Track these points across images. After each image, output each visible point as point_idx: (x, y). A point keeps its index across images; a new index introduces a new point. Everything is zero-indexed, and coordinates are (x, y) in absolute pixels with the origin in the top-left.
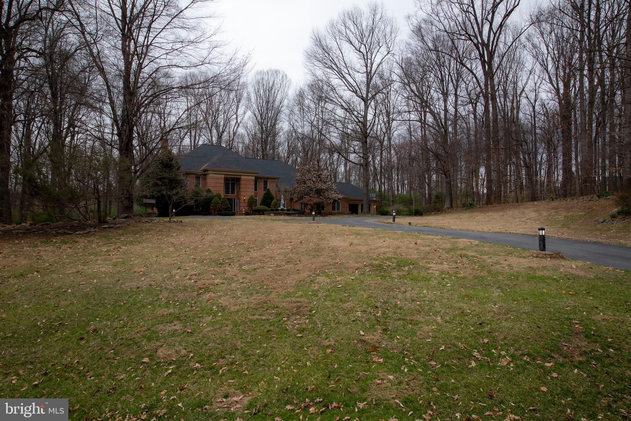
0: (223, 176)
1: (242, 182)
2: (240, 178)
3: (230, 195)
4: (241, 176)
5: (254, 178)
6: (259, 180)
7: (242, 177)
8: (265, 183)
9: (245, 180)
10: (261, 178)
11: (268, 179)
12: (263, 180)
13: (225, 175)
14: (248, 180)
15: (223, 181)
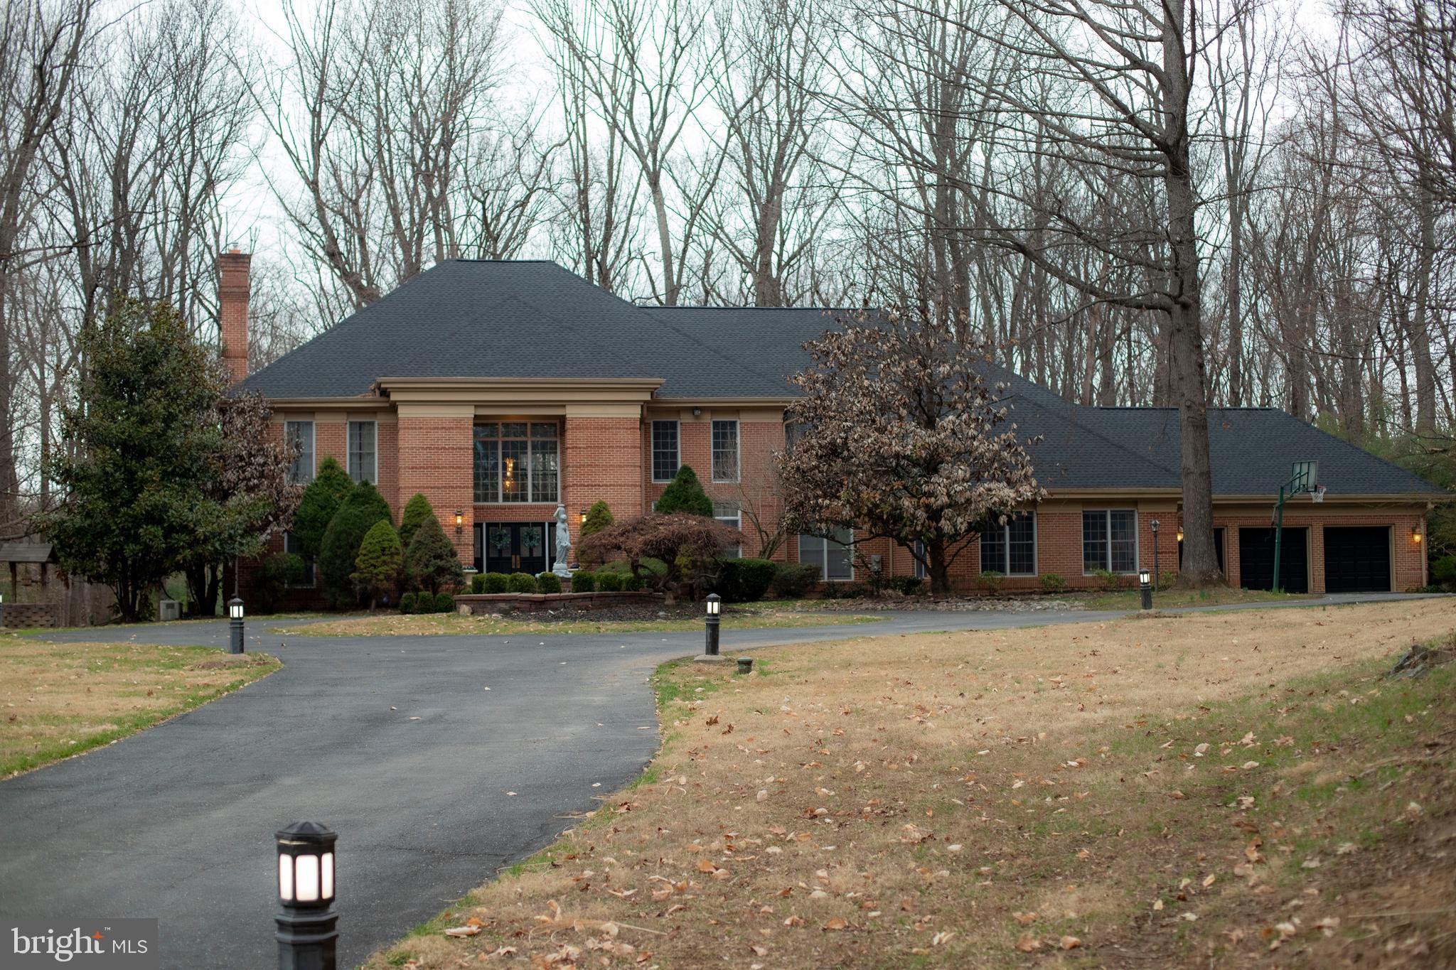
0: (469, 412)
1: (569, 435)
2: (562, 419)
3: (528, 509)
4: (562, 405)
5: (635, 412)
6: (686, 419)
7: (571, 412)
8: (724, 433)
9: (586, 425)
10: (693, 410)
11: (737, 410)
12: (708, 420)
13: (478, 405)
14: (603, 426)
15: (466, 439)
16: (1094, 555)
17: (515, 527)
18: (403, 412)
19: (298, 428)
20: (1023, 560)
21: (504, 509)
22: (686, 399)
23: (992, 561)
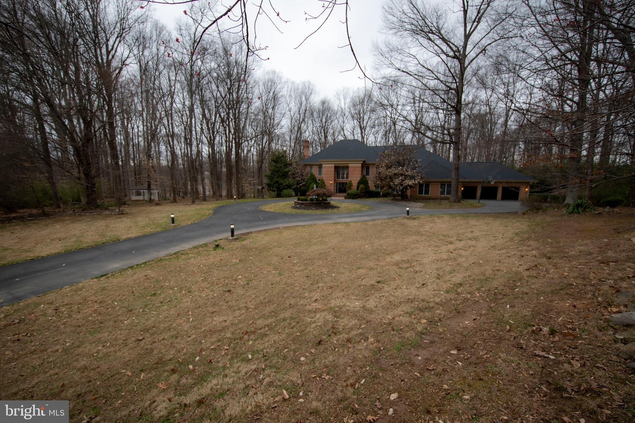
0: (333, 165)
1: (350, 169)
5: (360, 165)
6: (371, 166)
7: (349, 165)
9: (352, 167)
10: (372, 164)
13: (335, 164)
14: (355, 167)
15: (333, 169)
16: (442, 193)
17: (343, 183)
18: (323, 165)
19: (311, 167)
20: (427, 192)
21: (341, 180)
22: (371, 162)
23: (421, 192)
